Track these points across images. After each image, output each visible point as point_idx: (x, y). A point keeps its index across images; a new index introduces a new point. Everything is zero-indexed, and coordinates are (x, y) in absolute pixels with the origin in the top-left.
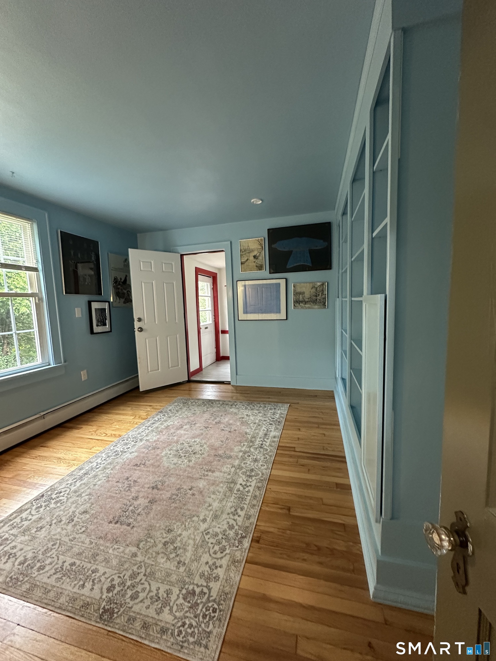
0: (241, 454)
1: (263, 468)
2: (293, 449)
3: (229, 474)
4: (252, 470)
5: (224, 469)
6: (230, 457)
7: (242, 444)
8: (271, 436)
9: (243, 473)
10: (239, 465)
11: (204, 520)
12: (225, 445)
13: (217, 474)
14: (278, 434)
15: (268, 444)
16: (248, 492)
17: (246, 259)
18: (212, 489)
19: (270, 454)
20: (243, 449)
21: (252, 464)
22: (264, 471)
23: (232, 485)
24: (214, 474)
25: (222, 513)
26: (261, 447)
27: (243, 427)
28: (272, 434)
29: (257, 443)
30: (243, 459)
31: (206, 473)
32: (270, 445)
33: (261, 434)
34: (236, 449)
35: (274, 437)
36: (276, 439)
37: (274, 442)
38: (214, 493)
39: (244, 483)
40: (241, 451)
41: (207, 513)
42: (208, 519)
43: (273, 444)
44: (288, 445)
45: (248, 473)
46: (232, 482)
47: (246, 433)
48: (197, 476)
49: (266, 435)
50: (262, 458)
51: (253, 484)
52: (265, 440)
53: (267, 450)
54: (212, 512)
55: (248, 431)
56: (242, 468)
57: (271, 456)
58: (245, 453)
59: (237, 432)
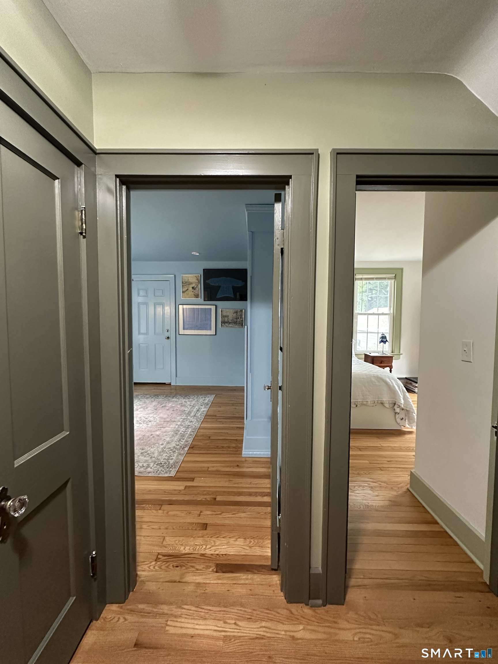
0: (182, 420)
1: (196, 424)
2: (215, 416)
3: (175, 428)
4: (189, 426)
5: (172, 426)
6: (175, 421)
7: (182, 416)
8: (201, 411)
9: (183, 427)
10: (181, 424)
11: (162, 444)
12: (170, 417)
13: (167, 428)
14: (206, 409)
15: (199, 414)
16: (187, 433)
17: (186, 289)
18: (165, 434)
19: (200, 418)
20: (183, 418)
21: (189, 423)
22: (196, 425)
23: (177, 432)
24: (165, 429)
25: (172, 441)
26: (194, 416)
27: (183, 408)
28: (202, 410)
29: (192, 414)
30: (183, 421)
31: (160, 429)
32: (201, 415)
33: (195, 410)
34: (178, 418)
35: (204, 411)
36: (205, 412)
37: (203, 413)
38: (166, 435)
39: (184, 431)
40: (182, 419)
41: (163, 442)
42: (164, 444)
43: (202, 414)
44: (212, 414)
45: (186, 427)
46: (177, 431)
47: (185, 410)
48: (154, 430)
49: (198, 410)
50: (195, 420)
51: (190, 431)
52: (198, 413)
53: (198, 417)
54: (166, 442)
55: (186, 409)
56: (183, 425)
57: (201, 419)
58: (184, 419)
59: (178, 410)
